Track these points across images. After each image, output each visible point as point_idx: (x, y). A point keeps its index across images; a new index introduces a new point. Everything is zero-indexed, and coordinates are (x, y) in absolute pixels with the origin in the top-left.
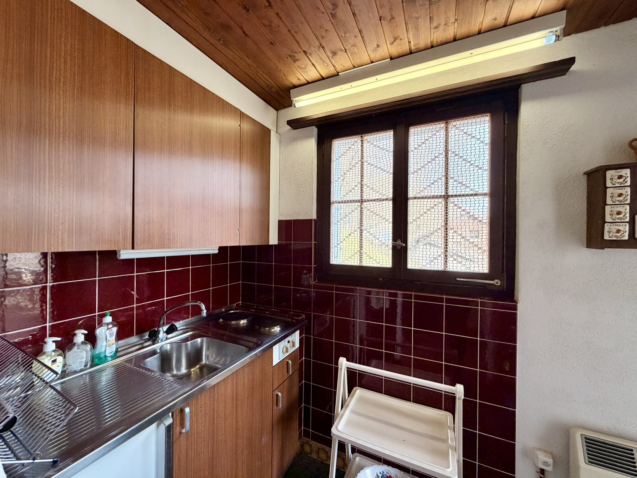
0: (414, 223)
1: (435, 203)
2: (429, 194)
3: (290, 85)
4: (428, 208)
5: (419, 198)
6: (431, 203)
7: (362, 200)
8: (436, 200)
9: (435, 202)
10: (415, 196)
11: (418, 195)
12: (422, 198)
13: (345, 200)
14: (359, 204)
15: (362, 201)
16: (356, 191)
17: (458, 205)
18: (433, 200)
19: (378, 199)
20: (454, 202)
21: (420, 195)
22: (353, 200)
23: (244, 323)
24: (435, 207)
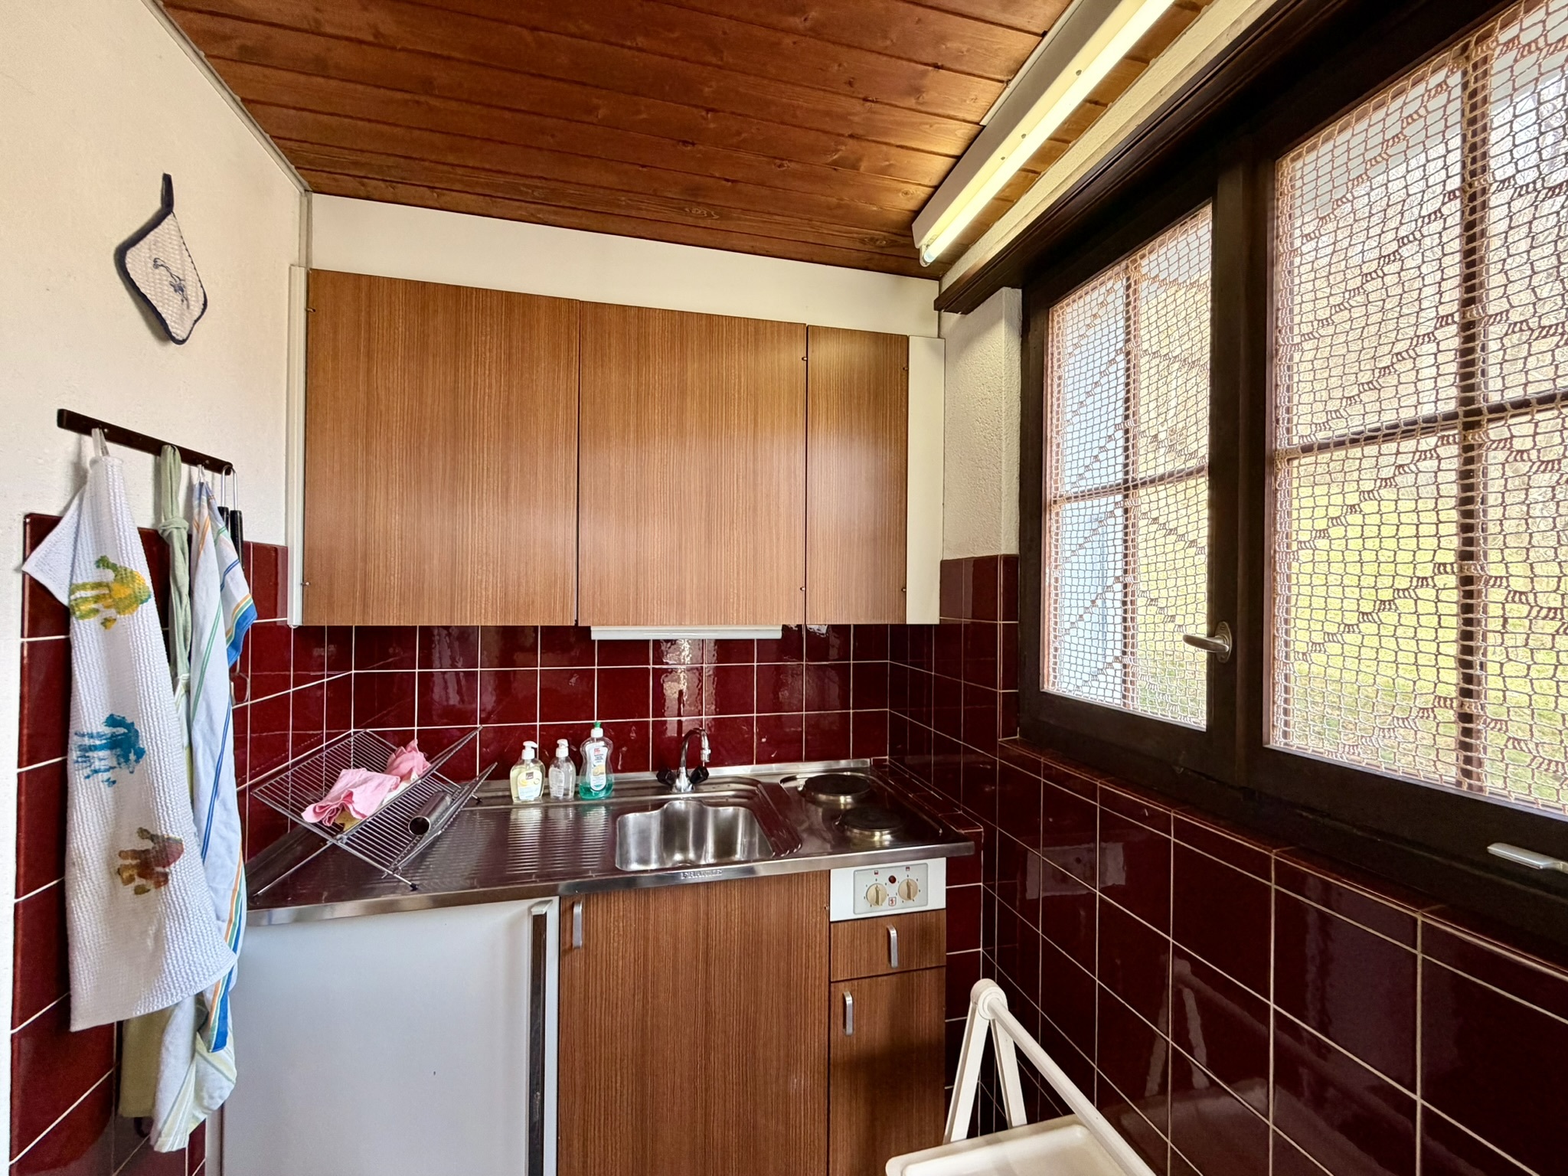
0: (1302, 559)
1: (1402, 460)
2: (1372, 421)
3: (906, 216)
4: (1367, 486)
5: (1323, 447)
6: (1383, 461)
7: (1126, 481)
8: (1409, 445)
9: (1398, 453)
10: (1306, 441)
11: (1321, 436)
12: (1340, 444)
13: (1081, 489)
14: (1119, 498)
15: (1128, 487)
16: (1111, 454)
17: (1534, 455)
18: (1390, 447)
19: (1171, 475)
20: (1512, 437)
21: (1330, 434)
22: (1103, 488)
23: (846, 804)
24: (1398, 479)
